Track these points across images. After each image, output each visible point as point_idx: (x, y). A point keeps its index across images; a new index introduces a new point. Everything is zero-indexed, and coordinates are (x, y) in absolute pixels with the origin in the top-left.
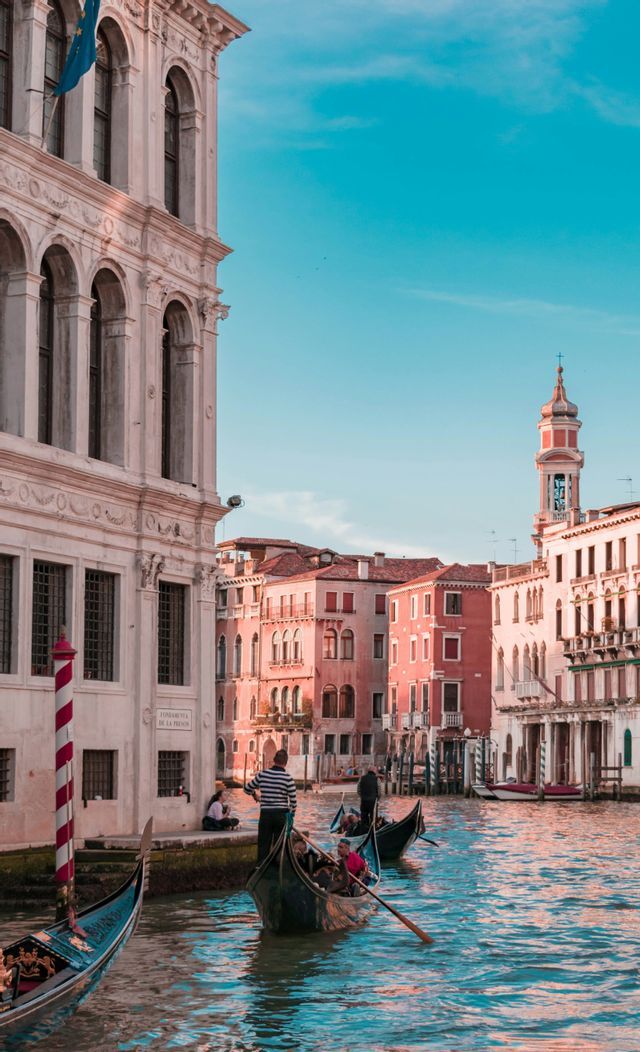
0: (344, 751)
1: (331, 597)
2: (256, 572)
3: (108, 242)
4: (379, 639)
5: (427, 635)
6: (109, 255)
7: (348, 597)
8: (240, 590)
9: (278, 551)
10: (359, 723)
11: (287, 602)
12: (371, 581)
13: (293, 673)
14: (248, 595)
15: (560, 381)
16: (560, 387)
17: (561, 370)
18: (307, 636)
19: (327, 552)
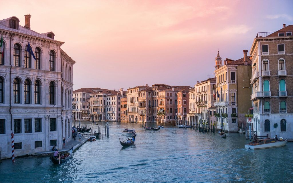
0: (171, 118)
1: (168, 94)
2: (157, 90)
3: (37, 76)
4: (176, 100)
5: (181, 100)
6: (38, 78)
7: (171, 94)
8: (155, 92)
9: (162, 86)
10: (173, 114)
11: (162, 95)
12: (175, 91)
13: (163, 106)
14: (157, 93)
15: (218, 53)
16: (218, 54)
17: (218, 52)
18: (164, 100)
19: (169, 86)
